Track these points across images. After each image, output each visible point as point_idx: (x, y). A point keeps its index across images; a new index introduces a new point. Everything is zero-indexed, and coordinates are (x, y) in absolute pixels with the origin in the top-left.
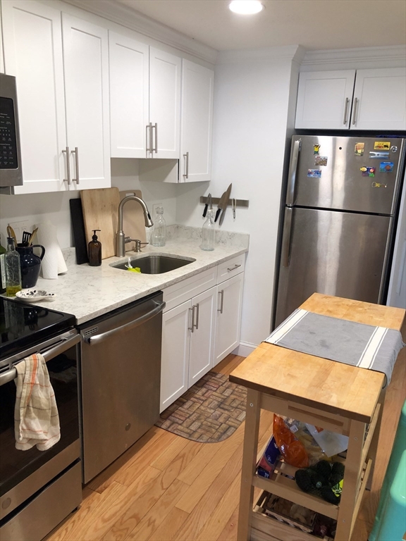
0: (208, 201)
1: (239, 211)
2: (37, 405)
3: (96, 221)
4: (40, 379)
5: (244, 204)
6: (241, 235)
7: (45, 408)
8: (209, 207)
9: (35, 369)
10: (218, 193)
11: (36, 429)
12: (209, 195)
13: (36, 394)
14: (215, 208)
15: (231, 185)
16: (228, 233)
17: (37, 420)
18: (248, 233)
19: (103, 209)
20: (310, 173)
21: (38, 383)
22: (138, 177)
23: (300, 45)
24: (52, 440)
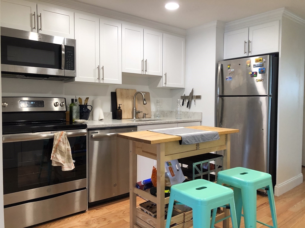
0: (184, 98)
1: (198, 101)
2: (60, 149)
3: (123, 102)
4: (63, 139)
5: (199, 97)
6: (198, 113)
7: (63, 151)
8: (184, 101)
9: (61, 135)
10: (187, 94)
11: (58, 158)
12: (184, 95)
13: (60, 145)
14: (187, 101)
15: (193, 89)
16: (192, 112)
17: (60, 155)
18: (201, 112)
19: (127, 97)
20: (227, 79)
21: (62, 141)
22: (148, 86)
23: (218, 21)
24: (68, 168)
